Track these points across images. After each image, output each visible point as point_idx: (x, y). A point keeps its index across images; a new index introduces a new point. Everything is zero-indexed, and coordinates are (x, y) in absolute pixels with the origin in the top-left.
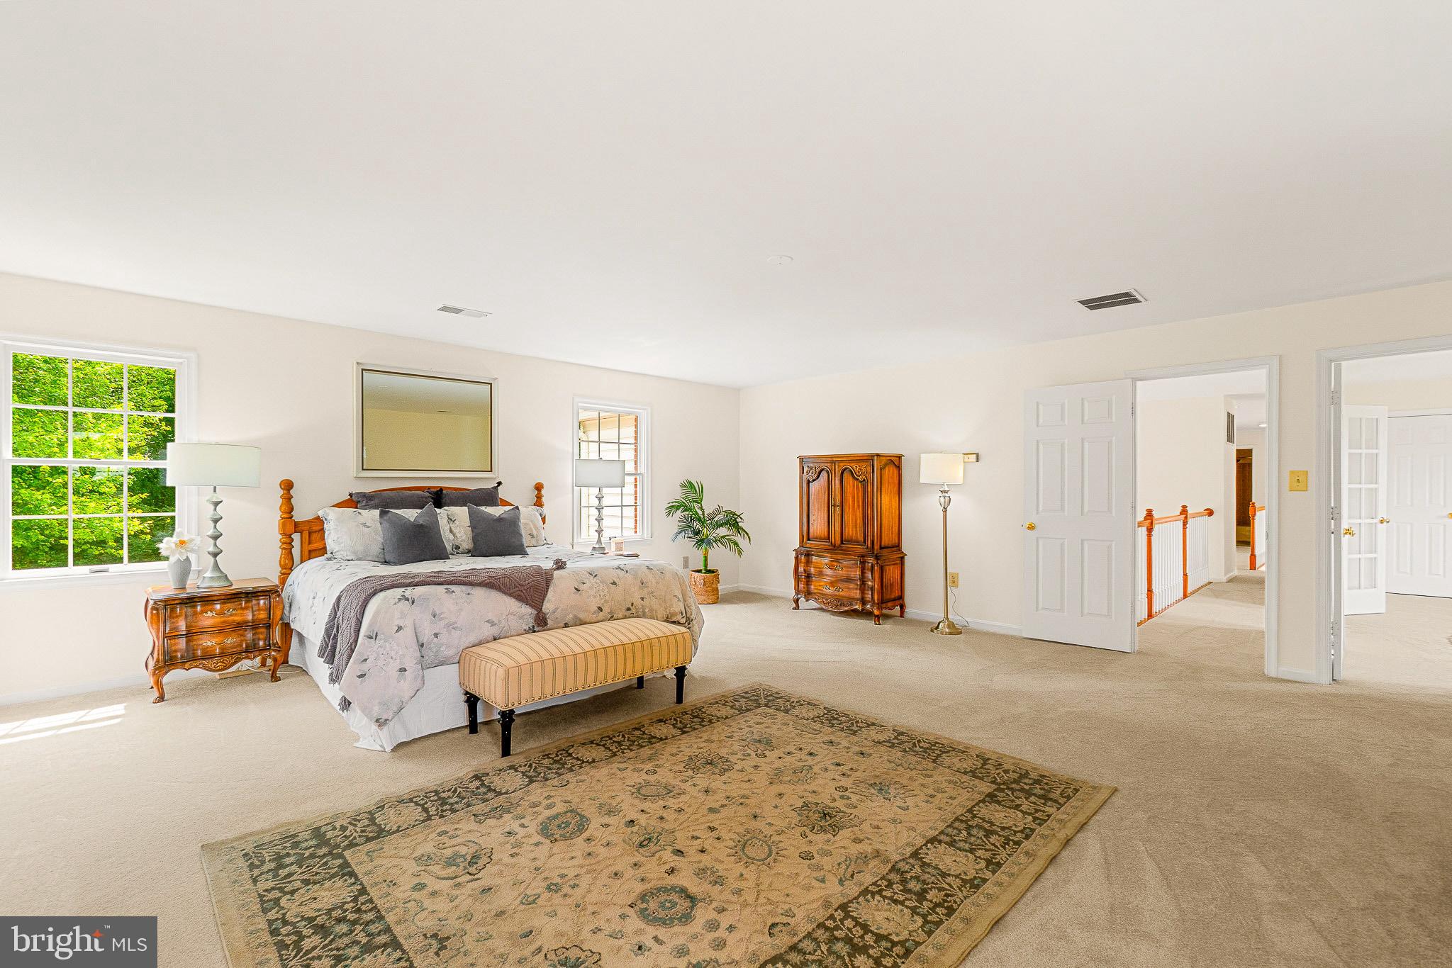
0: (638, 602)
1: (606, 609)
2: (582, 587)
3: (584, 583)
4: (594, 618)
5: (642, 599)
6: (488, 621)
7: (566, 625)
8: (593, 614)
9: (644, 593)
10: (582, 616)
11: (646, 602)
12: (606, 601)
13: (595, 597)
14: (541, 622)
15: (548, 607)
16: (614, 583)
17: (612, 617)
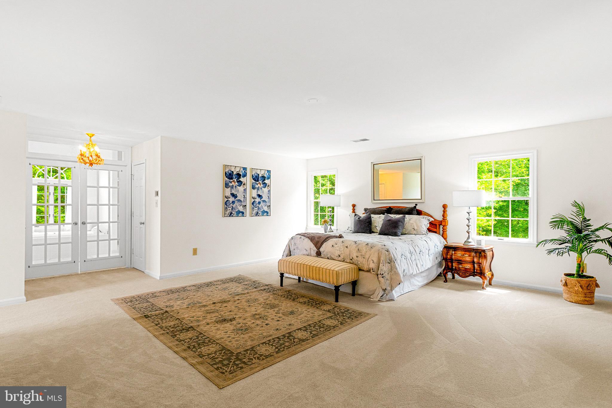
0: (355, 258)
1: (342, 257)
2: (335, 246)
3: (336, 244)
4: (337, 258)
5: (357, 257)
6: (305, 249)
7: (328, 258)
8: (336, 257)
9: (358, 254)
10: (333, 256)
11: (358, 259)
12: (342, 253)
13: (338, 250)
14: (319, 254)
15: (321, 250)
16: (347, 247)
17: (344, 261)
